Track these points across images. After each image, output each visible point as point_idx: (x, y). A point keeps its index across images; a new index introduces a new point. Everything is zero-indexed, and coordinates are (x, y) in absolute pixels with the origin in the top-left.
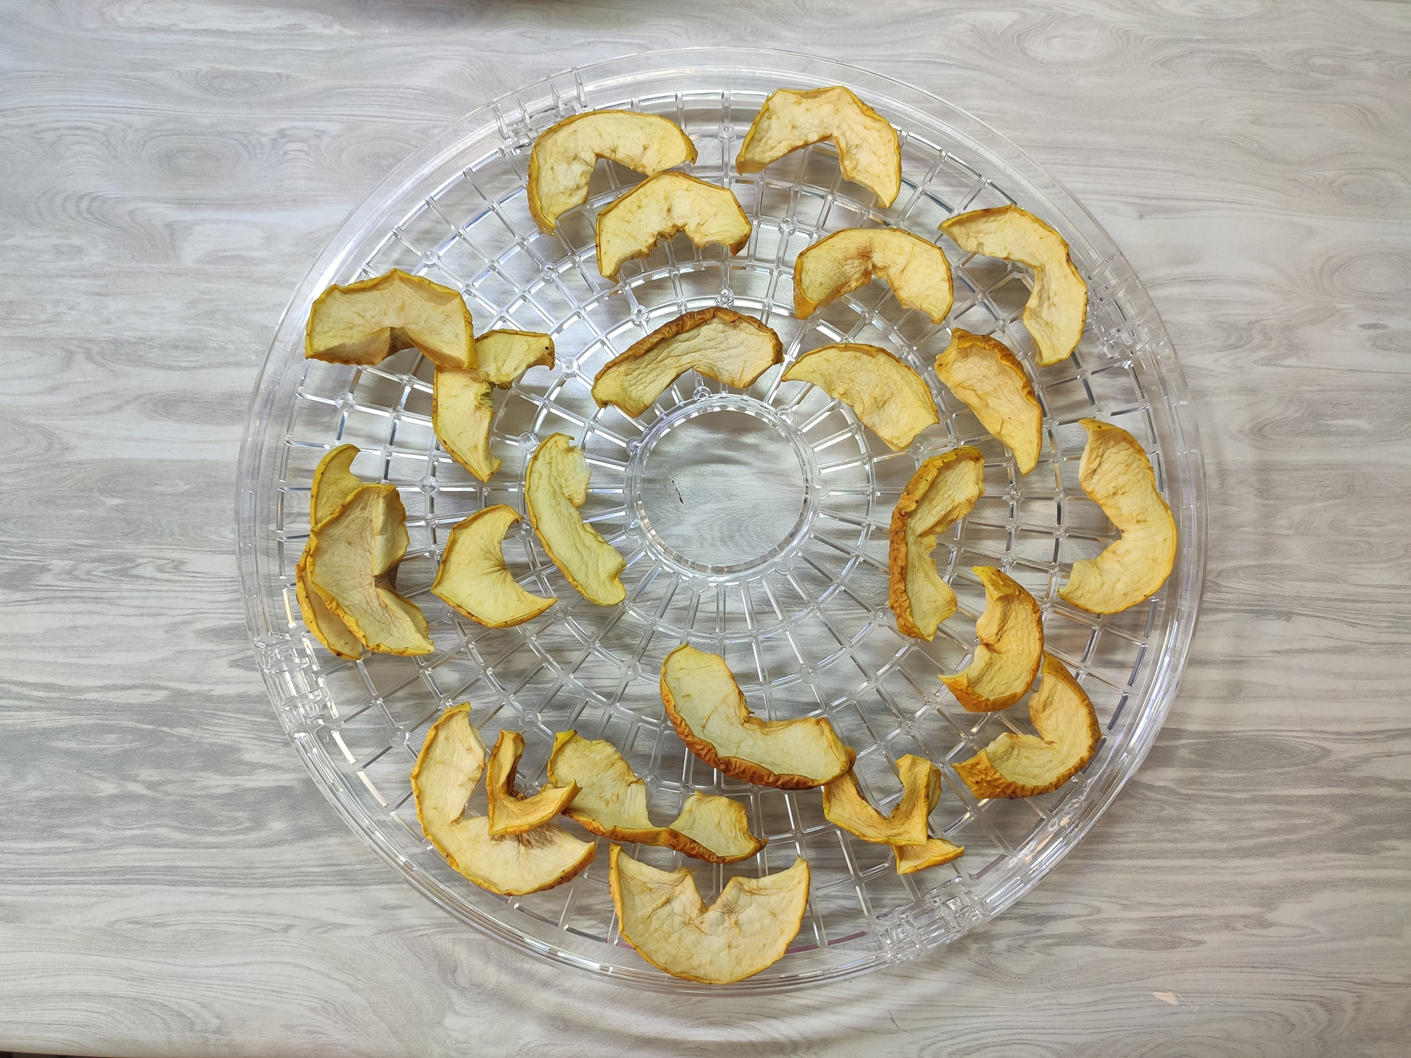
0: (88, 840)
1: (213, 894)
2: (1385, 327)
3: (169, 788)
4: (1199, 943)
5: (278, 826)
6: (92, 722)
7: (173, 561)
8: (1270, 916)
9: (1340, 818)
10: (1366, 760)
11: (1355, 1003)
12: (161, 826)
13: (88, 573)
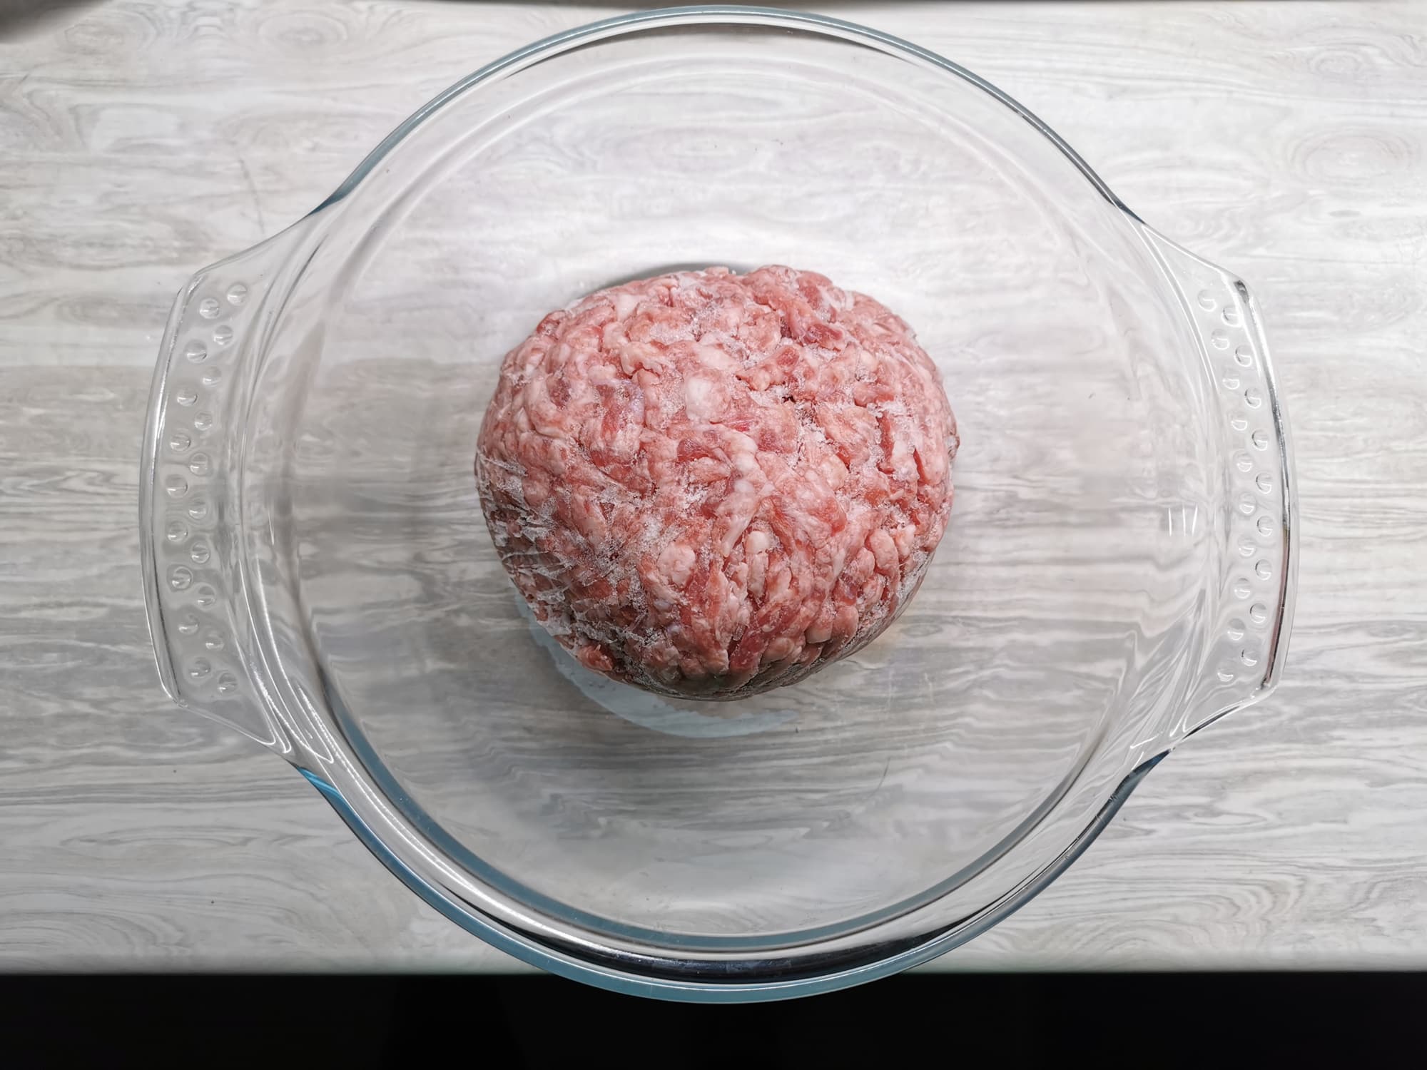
0: (33, 761)
1: (170, 810)
2: (1356, 214)
3: (115, 706)
4: (1149, 832)
5: (230, 741)
6: (30, 641)
7: (103, 473)
8: (1221, 806)
9: (1290, 710)
10: (1320, 653)
11: (1300, 886)
12: (108, 744)
13: (14, 487)
